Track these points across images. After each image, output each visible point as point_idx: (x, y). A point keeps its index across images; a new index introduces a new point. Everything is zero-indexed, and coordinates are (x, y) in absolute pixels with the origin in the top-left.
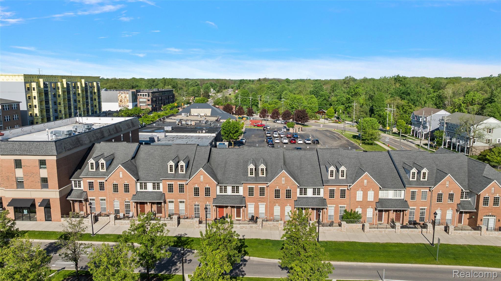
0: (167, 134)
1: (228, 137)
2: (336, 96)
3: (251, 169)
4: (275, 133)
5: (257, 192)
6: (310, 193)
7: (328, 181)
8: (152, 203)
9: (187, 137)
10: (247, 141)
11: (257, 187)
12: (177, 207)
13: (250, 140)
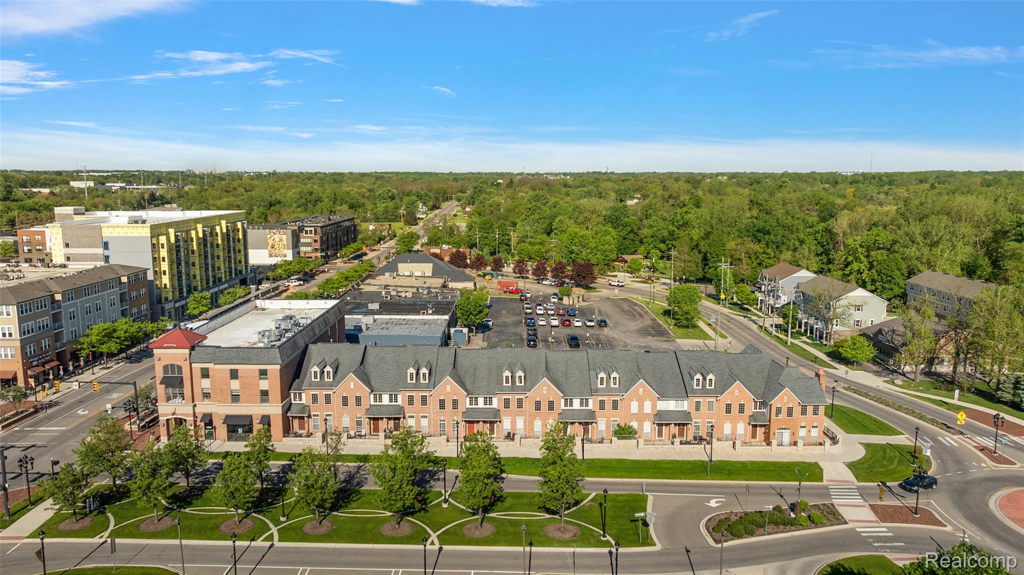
0: (376, 317)
1: (467, 320)
2: (651, 227)
3: (507, 377)
4: (538, 307)
5: (513, 404)
6: (576, 404)
7: (597, 390)
8: (389, 419)
9: (407, 322)
10: (495, 323)
11: (513, 398)
12: (418, 423)
13: (499, 321)
